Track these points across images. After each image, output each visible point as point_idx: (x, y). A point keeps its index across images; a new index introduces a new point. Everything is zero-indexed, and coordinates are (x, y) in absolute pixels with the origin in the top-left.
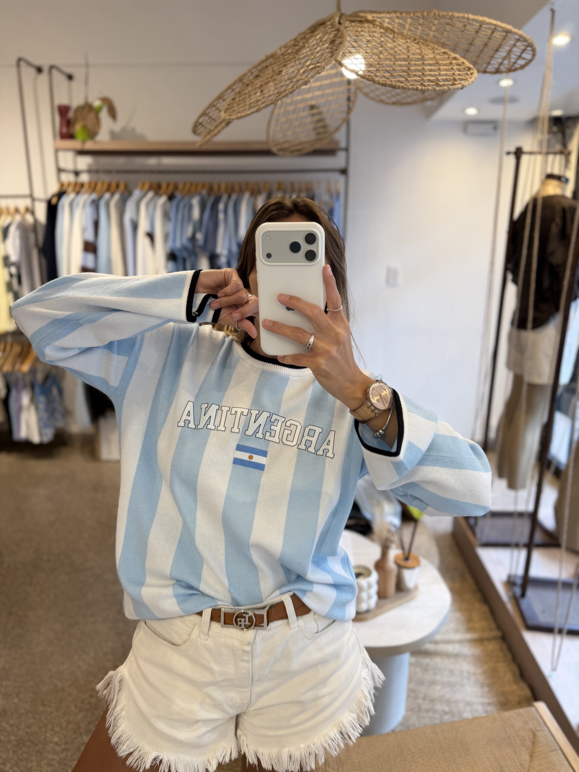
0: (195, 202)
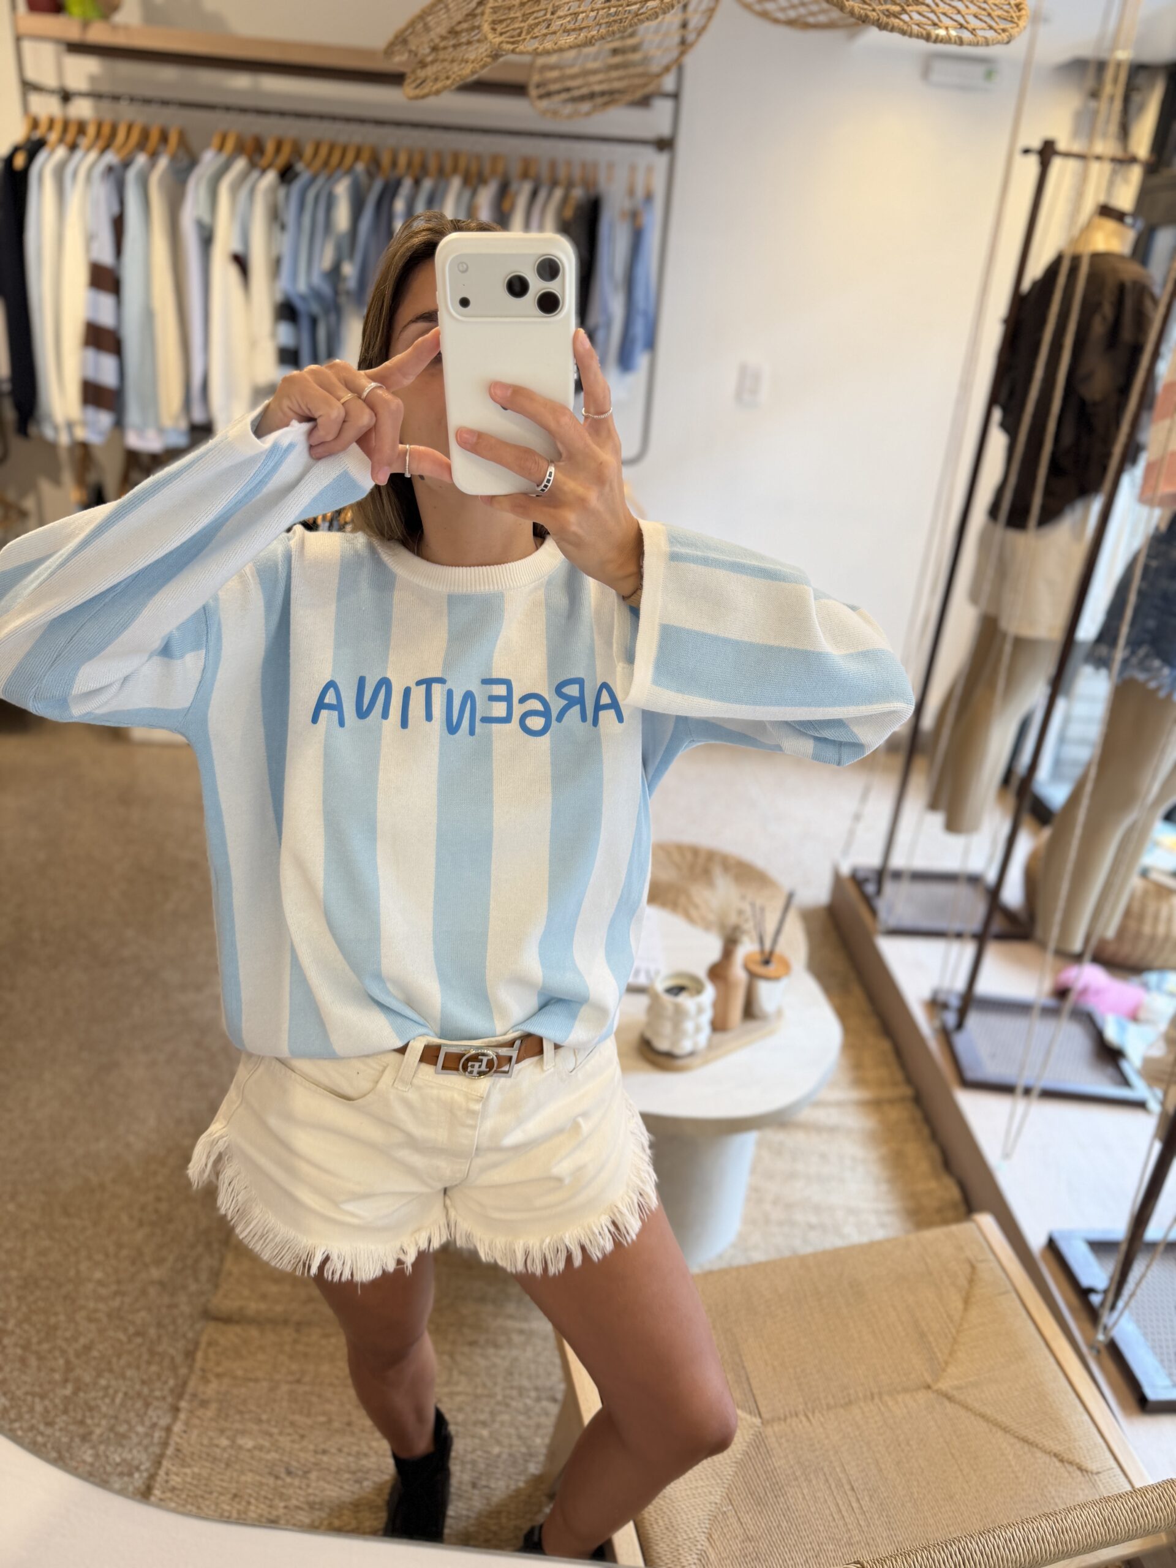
0: (342, 189)
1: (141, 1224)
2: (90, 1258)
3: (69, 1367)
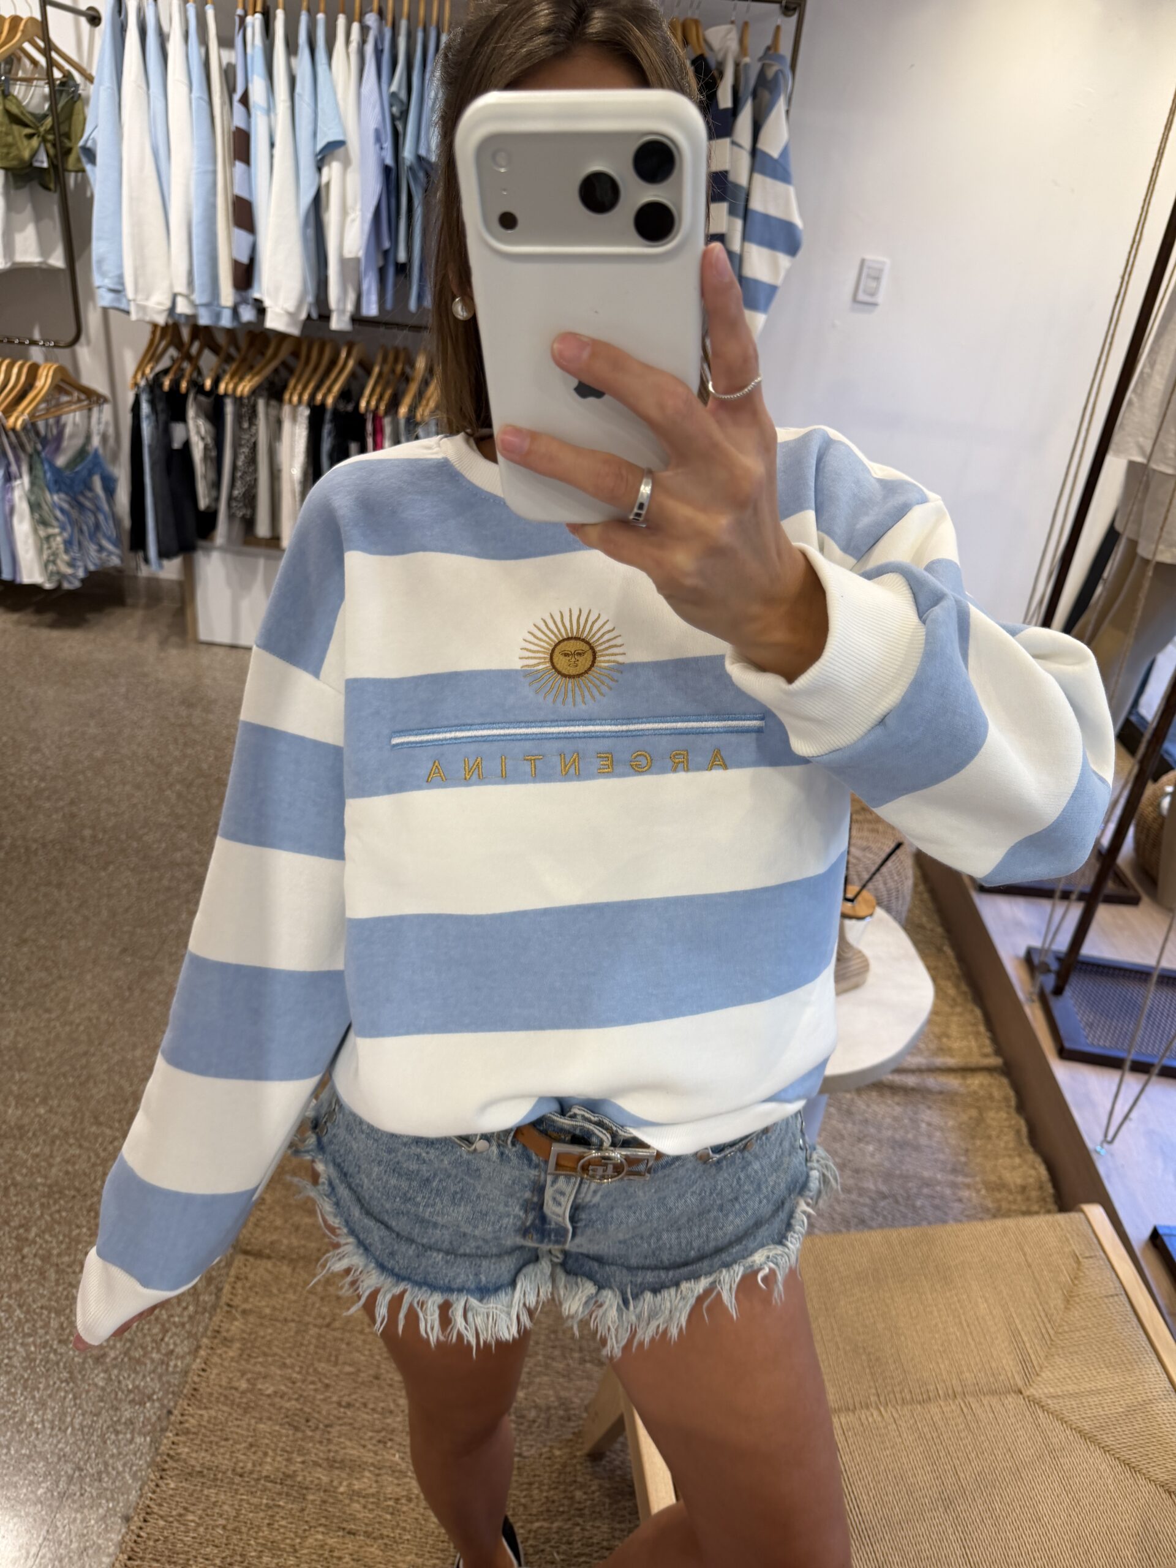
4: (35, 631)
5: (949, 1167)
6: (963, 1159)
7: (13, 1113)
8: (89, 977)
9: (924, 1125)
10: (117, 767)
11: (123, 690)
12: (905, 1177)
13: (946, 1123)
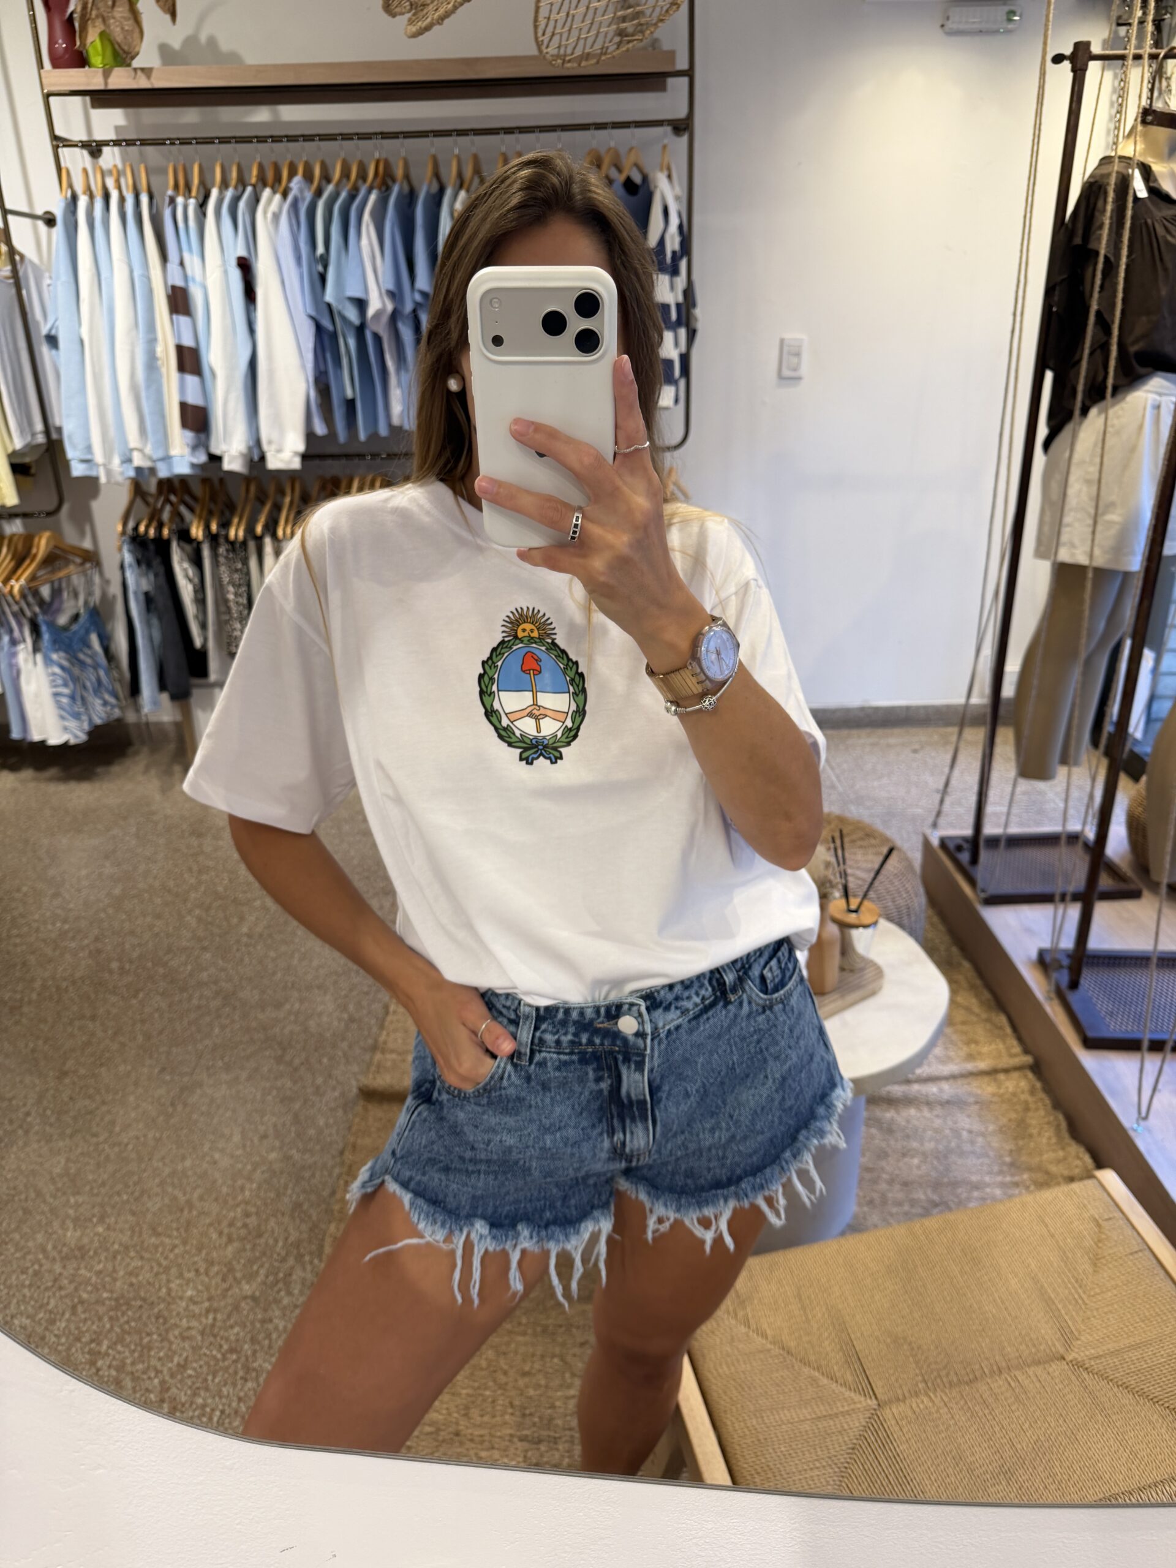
1: (230, 1240)
2: (181, 1275)
3: (164, 1388)
4: (43, 786)
5: (996, 1168)
6: (1008, 1159)
7: (71, 1235)
8: (132, 1098)
9: (965, 1134)
10: (136, 901)
11: (133, 830)
12: (955, 1184)
13: (986, 1128)
